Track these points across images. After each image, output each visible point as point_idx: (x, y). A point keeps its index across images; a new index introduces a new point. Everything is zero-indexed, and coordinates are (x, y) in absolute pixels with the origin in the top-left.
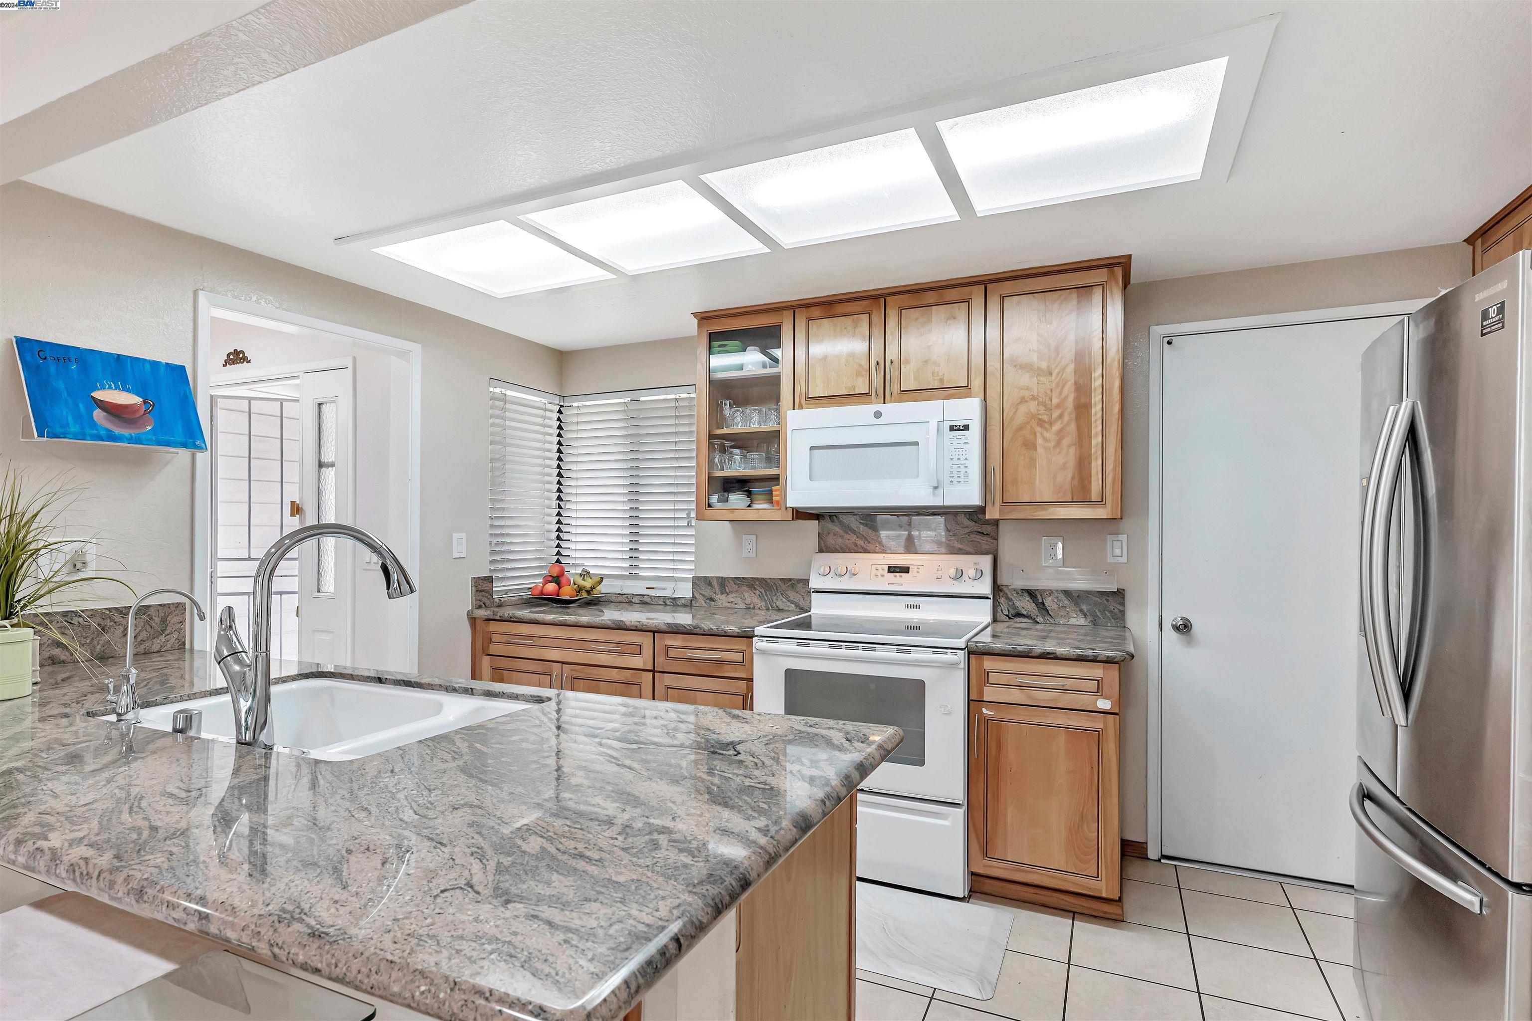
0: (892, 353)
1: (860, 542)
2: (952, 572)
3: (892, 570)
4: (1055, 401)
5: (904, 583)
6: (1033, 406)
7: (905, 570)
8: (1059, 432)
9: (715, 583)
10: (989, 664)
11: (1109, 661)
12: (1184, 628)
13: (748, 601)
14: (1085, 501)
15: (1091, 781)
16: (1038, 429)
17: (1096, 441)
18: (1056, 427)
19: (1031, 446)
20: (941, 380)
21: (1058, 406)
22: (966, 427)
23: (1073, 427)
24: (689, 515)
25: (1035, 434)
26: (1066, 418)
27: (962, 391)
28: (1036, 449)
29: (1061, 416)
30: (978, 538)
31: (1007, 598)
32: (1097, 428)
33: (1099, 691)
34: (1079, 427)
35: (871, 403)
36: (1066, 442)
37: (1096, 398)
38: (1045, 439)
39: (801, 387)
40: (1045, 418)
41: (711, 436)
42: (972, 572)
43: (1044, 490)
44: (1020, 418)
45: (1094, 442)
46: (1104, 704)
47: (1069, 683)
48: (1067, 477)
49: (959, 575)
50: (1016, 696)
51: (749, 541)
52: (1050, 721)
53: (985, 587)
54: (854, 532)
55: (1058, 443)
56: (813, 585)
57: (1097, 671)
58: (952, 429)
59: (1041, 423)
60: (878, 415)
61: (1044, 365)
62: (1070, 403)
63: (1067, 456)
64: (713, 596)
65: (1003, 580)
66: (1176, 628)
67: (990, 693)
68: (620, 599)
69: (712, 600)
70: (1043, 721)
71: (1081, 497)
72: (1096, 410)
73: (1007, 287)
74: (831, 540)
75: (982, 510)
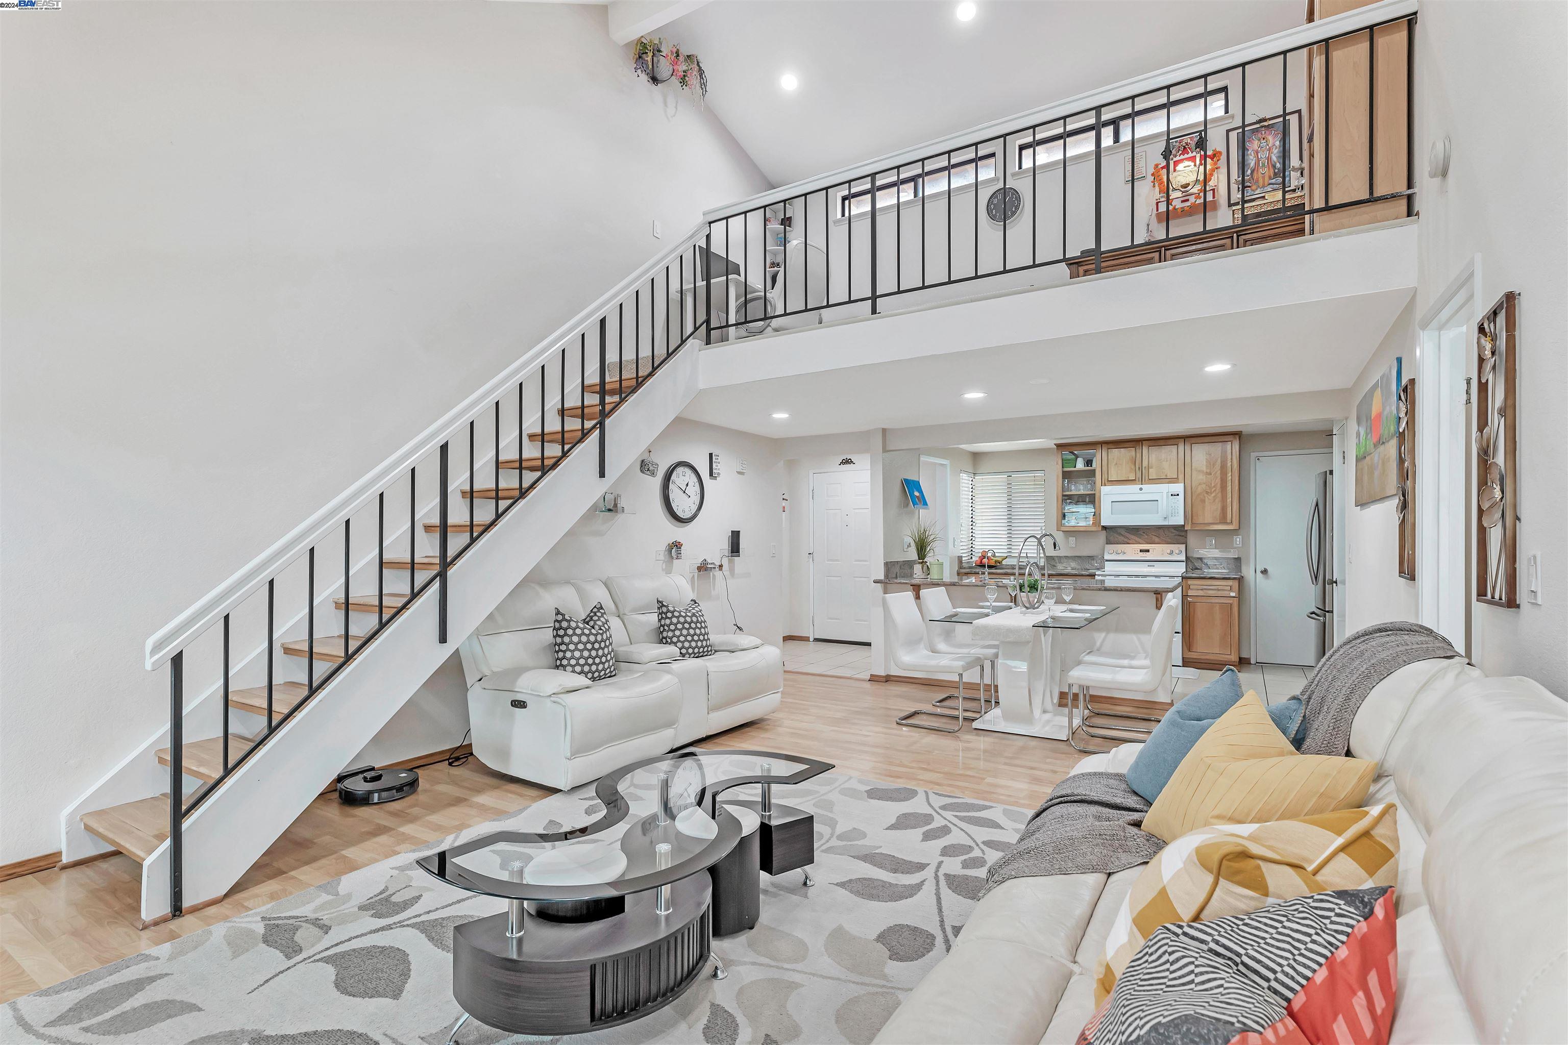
0: (1145, 463)
1: (1126, 540)
2: (1169, 551)
3: (1141, 551)
4: (1213, 485)
5: (1147, 556)
6: (1204, 486)
7: (1148, 551)
8: (1214, 497)
9: (1056, 559)
10: (1190, 582)
11: (1234, 579)
12: (1265, 572)
13: (1073, 566)
14: (1226, 523)
15: (1228, 621)
16: (1206, 495)
17: (1229, 500)
18: (1213, 495)
19: (1203, 501)
20: (1166, 475)
21: (1214, 487)
22: (1178, 495)
23: (1220, 495)
24: (1041, 529)
25: (1205, 497)
26: (1217, 491)
27: (1174, 480)
28: (1205, 502)
29: (1215, 490)
30: (1179, 537)
31: (1191, 561)
32: (1229, 495)
33: (1231, 590)
34: (1222, 495)
35: (1136, 484)
36: (1217, 500)
37: (1229, 484)
38: (1209, 499)
39: (1105, 476)
40: (1209, 491)
41: (1064, 496)
42: (1177, 551)
43: (1208, 519)
44: (1199, 490)
45: (1228, 501)
46: (1233, 594)
47: (1220, 588)
48: (1218, 513)
49: (1171, 553)
50: (1201, 593)
51: (1072, 540)
52: (1213, 601)
53: (1184, 558)
54: (1123, 535)
55: (1214, 501)
56: (1106, 557)
57: (1230, 583)
58: (1172, 495)
59: (1207, 493)
60: (1141, 489)
61: (1208, 471)
62: (1219, 486)
63: (1218, 506)
64: (1055, 565)
65: (1189, 555)
66: (1262, 572)
67: (1190, 593)
68: (1007, 567)
69: (1054, 566)
70: (1208, 601)
71: (1223, 520)
72: (1229, 488)
73: (1193, 440)
74: (1112, 538)
75: (1183, 526)
